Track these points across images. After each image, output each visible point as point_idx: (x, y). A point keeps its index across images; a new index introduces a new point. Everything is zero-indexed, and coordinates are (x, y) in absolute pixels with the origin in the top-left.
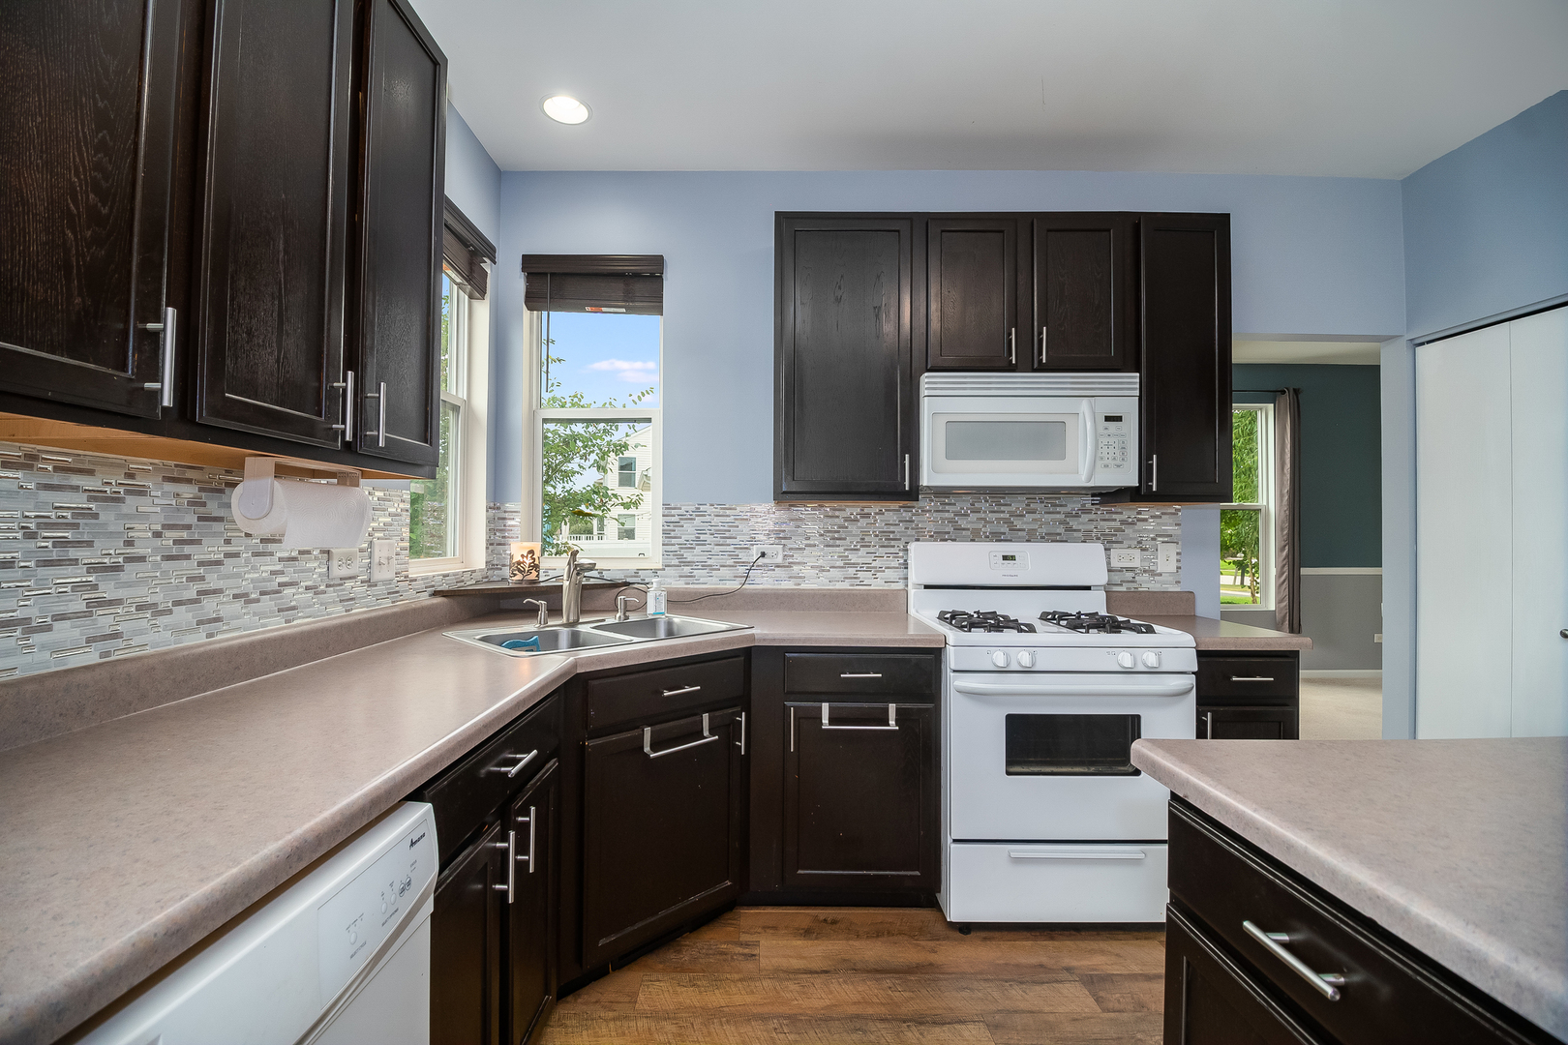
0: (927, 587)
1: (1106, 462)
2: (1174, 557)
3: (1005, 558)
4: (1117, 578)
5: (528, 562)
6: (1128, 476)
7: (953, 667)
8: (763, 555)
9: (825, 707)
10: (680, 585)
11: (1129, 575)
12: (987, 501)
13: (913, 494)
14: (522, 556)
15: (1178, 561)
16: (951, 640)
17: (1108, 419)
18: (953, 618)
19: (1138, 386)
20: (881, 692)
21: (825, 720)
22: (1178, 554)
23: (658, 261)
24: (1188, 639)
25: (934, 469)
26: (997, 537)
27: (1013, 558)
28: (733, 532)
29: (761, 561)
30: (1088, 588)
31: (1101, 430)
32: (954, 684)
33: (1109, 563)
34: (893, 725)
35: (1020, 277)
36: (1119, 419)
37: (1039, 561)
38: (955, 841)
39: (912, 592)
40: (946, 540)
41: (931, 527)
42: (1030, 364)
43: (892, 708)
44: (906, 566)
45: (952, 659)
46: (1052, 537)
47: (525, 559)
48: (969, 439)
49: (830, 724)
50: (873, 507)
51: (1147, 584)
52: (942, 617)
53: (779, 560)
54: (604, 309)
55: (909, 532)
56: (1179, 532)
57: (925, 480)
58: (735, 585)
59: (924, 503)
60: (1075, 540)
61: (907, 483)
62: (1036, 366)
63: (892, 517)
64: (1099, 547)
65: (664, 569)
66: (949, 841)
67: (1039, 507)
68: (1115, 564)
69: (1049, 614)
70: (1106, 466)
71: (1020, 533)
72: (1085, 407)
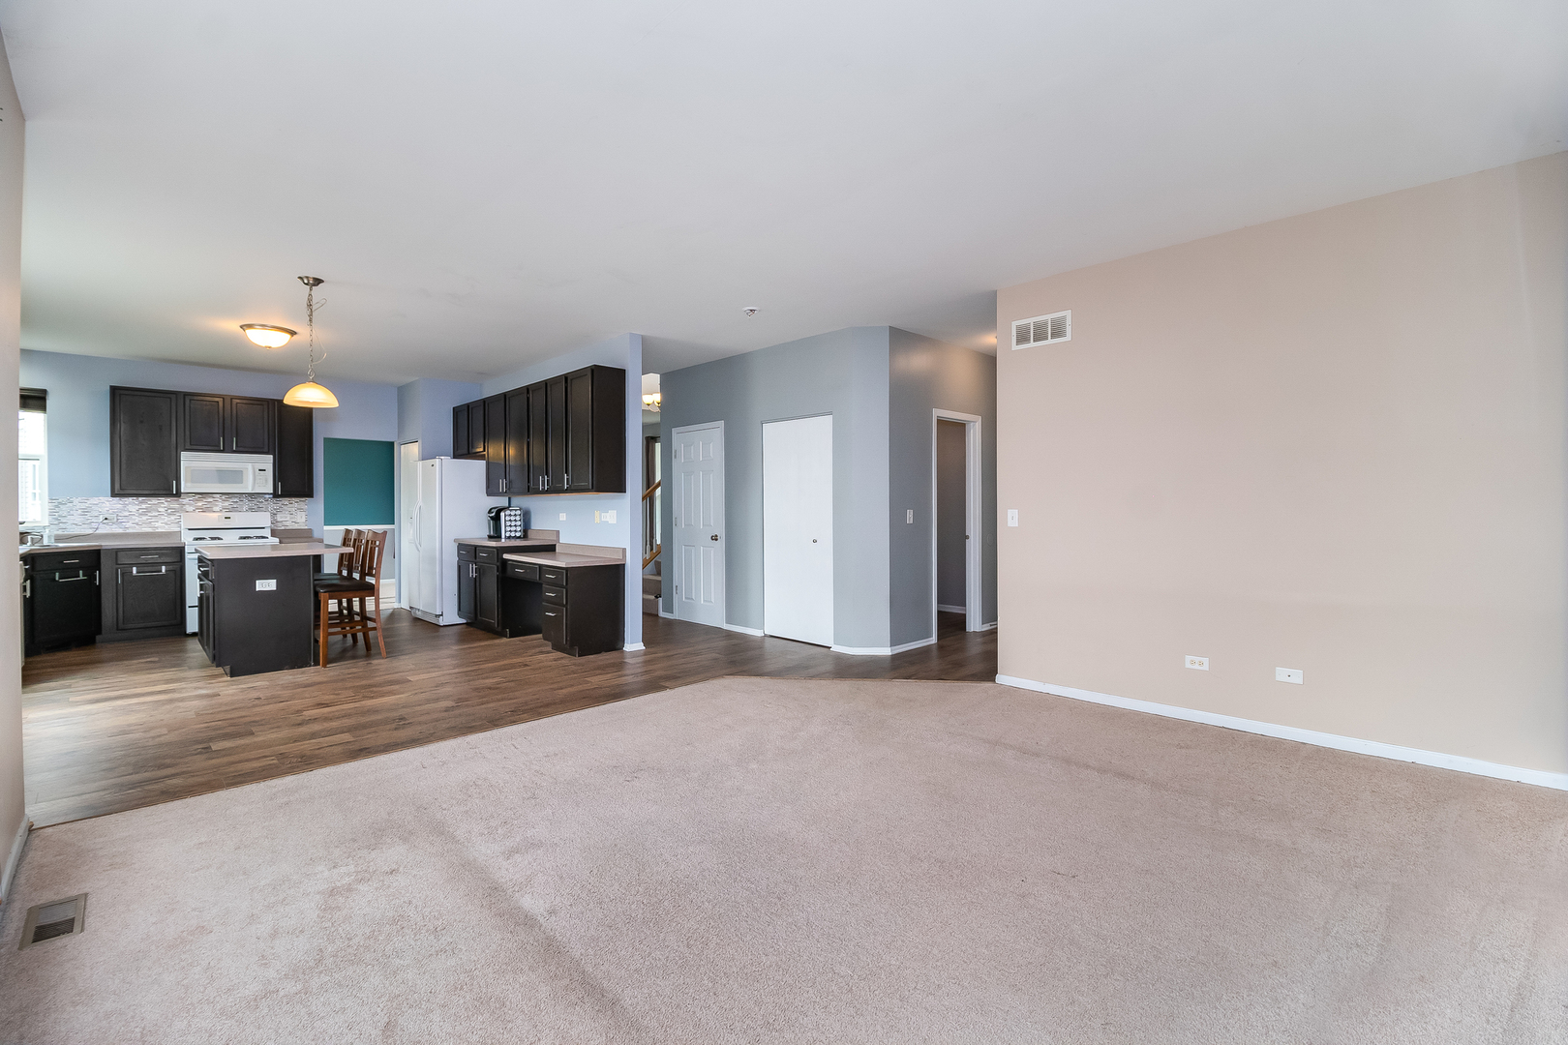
0: (189, 530)
1: (259, 484)
2: (304, 517)
3: (226, 518)
4: (275, 524)
6: (270, 490)
8: (105, 518)
9: (134, 568)
11: (283, 523)
13: (178, 494)
17: (260, 470)
19: (272, 459)
21: (134, 573)
23: (45, 391)
25: (189, 487)
27: (230, 518)
28: (89, 510)
29: (104, 521)
31: (257, 474)
33: (271, 520)
34: (164, 572)
35: (226, 418)
36: (265, 470)
38: (189, 607)
39: (183, 532)
40: (197, 512)
41: (192, 507)
42: (228, 450)
44: (178, 523)
52: (194, 539)
53: (113, 521)
55: (183, 508)
57: (185, 490)
58: (90, 531)
59: (185, 498)
61: (174, 491)
62: (231, 450)
63: (170, 504)
64: (266, 514)
65: (50, 526)
68: (275, 520)
69: (242, 537)
70: (261, 486)
72: (250, 466)
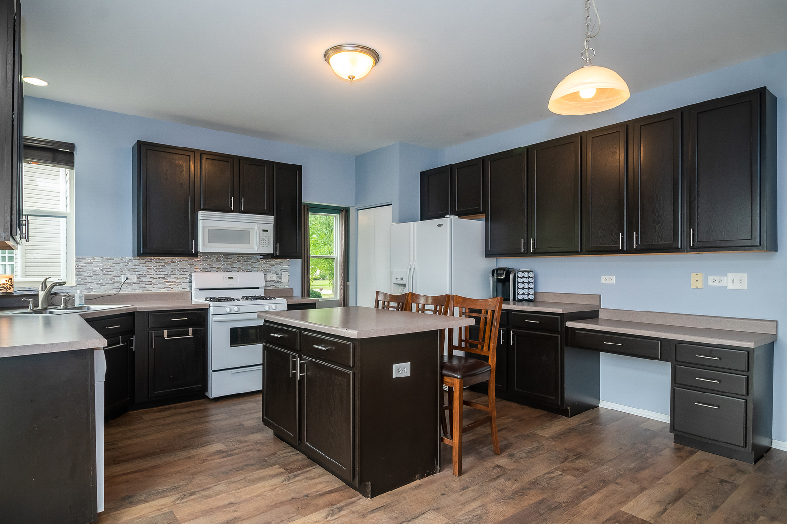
0: (200, 289)
1: (263, 245)
2: (287, 277)
3: (229, 278)
4: (268, 284)
5: (9, 284)
6: (270, 250)
7: (212, 314)
8: (127, 279)
9: (165, 332)
10: (85, 292)
11: (272, 283)
12: (222, 257)
13: (196, 255)
14: (6, 281)
15: (288, 278)
16: (211, 305)
17: (264, 231)
18: (211, 299)
19: (273, 220)
20: (186, 324)
21: (165, 336)
22: (288, 276)
23: (72, 146)
24: (285, 301)
25: (204, 246)
26: (226, 270)
27: (232, 278)
28: (112, 269)
29: (127, 281)
30: (258, 288)
31: (261, 234)
32: (213, 320)
33: (265, 279)
34: (191, 335)
35: (235, 178)
36: (267, 231)
37: (242, 279)
38: (213, 371)
39: (193, 292)
40: (207, 272)
41: (201, 267)
42: (237, 210)
43: (191, 330)
44: (191, 282)
45: (212, 311)
46: (247, 270)
47: (8, 282)
48: (216, 235)
49: (167, 337)
50: (178, 259)
51: (278, 286)
52: (206, 300)
53: (135, 281)
54: (39, 164)
55: (192, 269)
56: (289, 268)
57: (200, 250)
58: (114, 292)
59: (199, 258)
60: (254, 271)
61: (193, 251)
62: (240, 210)
63: (185, 263)
64: (262, 274)
65: (76, 286)
66: (211, 371)
67: (242, 259)
68: (268, 279)
69: (245, 297)
70: (263, 246)
71: (235, 269)
72: (256, 226)
